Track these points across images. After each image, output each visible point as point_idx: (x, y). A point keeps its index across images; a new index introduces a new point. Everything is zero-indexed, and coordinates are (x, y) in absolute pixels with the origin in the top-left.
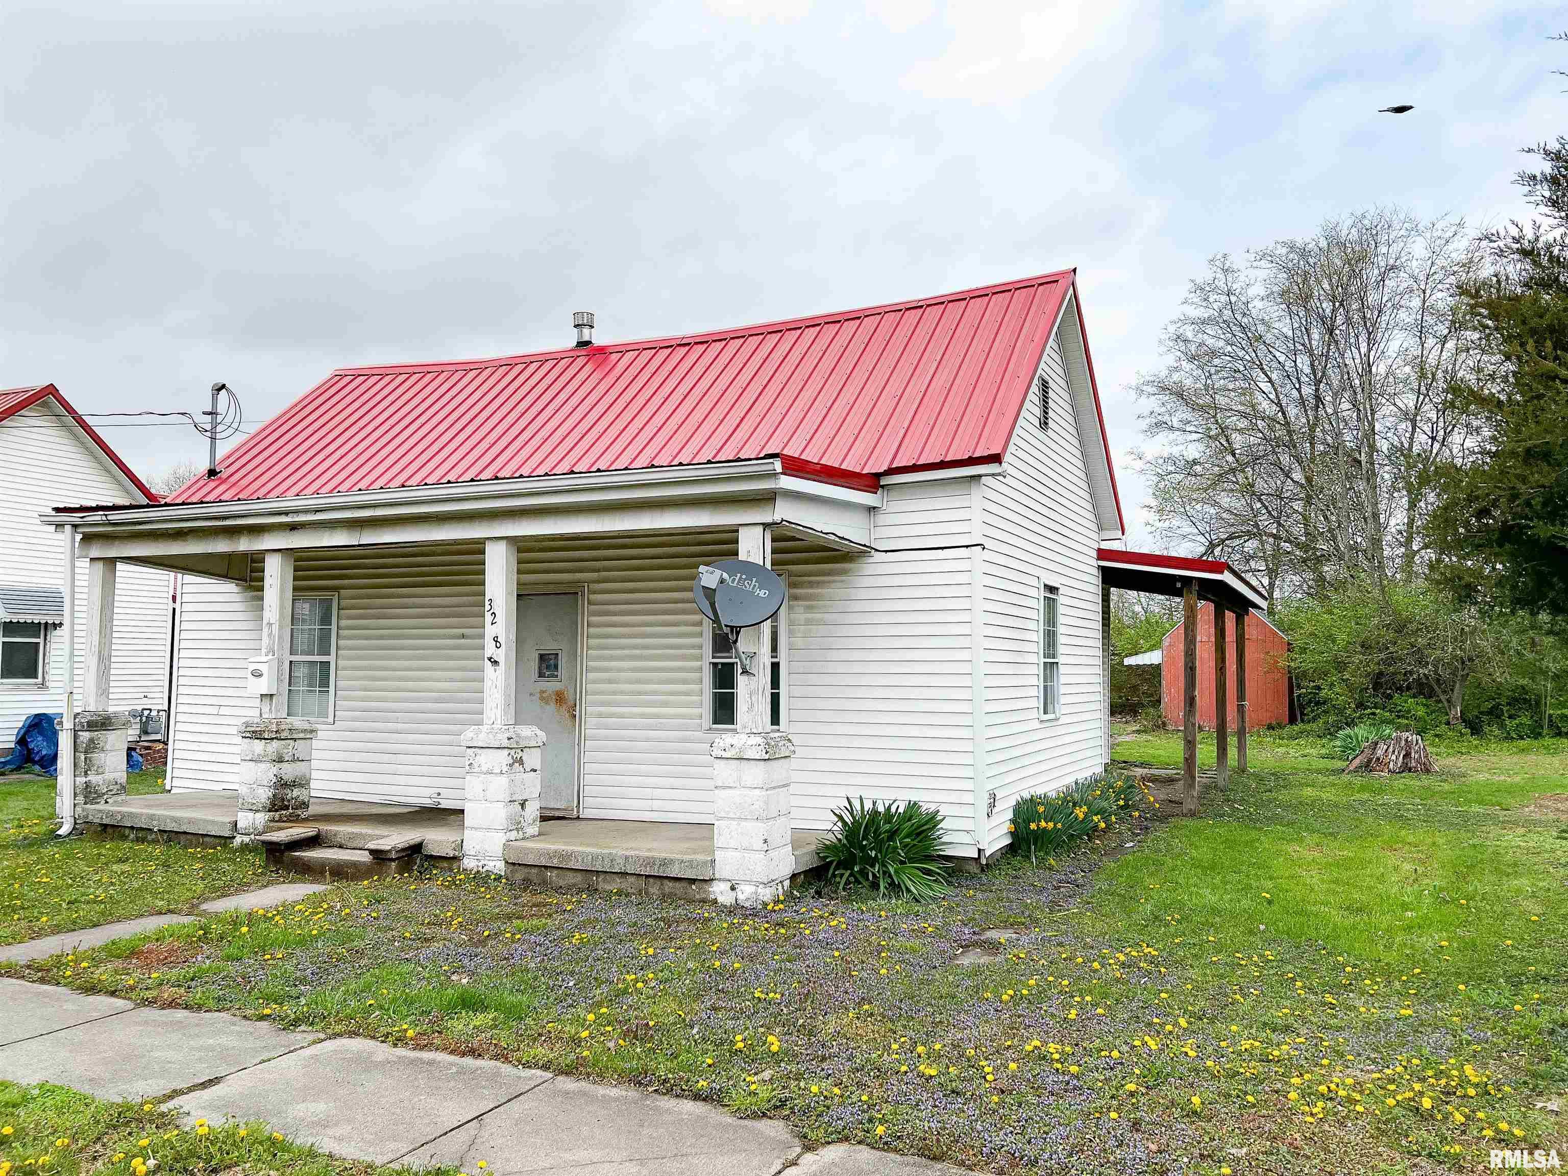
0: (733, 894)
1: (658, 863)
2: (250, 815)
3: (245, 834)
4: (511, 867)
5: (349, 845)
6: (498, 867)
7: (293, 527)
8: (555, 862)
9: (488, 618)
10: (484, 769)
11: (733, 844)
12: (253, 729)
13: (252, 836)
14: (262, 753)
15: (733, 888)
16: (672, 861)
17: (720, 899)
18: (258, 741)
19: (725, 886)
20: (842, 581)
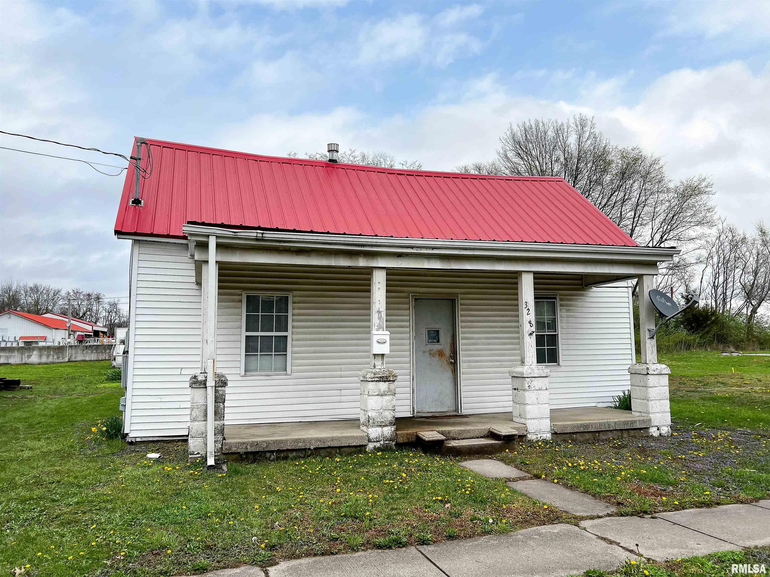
0: (659, 431)
1: (629, 423)
2: (379, 429)
3: (377, 442)
4: (555, 436)
5: (460, 437)
6: (548, 436)
7: (399, 255)
8: (582, 430)
9: (525, 311)
10: (537, 388)
11: (658, 411)
12: (380, 376)
13: (382, 442)
14: (387, 389)
15: (658, 429)
16: (635, 421)
17: (654, 435)
18: (383, 383)
19: (655, 429)
20: (581, 299)
